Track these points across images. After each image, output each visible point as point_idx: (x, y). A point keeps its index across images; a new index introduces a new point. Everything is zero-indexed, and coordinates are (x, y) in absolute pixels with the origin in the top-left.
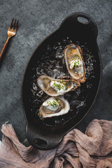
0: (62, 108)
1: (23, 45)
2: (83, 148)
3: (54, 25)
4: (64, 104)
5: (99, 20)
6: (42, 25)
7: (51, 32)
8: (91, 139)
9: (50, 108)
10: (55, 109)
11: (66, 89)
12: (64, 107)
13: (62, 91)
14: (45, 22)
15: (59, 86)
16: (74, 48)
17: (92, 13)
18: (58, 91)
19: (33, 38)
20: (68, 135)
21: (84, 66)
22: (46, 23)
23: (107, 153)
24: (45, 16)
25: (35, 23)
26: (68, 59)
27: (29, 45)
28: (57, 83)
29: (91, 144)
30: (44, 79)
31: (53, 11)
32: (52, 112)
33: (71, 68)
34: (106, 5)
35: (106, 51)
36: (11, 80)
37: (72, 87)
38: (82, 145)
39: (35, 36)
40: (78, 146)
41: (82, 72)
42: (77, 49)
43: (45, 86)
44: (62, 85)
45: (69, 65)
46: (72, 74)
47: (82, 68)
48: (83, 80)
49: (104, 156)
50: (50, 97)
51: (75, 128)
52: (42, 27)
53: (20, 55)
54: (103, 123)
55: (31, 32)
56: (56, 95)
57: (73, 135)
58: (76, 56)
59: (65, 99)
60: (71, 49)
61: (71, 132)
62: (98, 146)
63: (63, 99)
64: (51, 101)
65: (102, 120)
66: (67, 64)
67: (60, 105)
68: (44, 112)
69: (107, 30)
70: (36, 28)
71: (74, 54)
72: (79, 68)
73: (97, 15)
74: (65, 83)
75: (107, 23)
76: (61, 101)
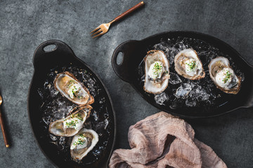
0: (91, 140)
1: (16, 106)
2: (134, 163)
3: (31, 66)
4: (91, 134)
5: (70, 30)
6: (21, 74)
7: (32, 75)
8: (134, 151)
9: (80, 147)
10: (85, 145)
11: (82, 120)
12: (92, 137)
13: (78, 126)
15: (72, 123)
16: (63, 77)
17: (59, 28)
18: (75, 128)
19: (21, 92)
20: (111, 161)
21: (83, 87)
22: (23, 69)
24: (17, 64)
25: (13, 77)
26: (64, 90)
27: (22, 101)
28: (69, 121)
29: (137, 155)
30: (55, 125)
31: (21, 53)
32: (85, 149)
33: (72, 97)
34: (66, 10)
35: (97, 54)
36: (29, 145)
37: (86, 114)
38: (130, 161)
39: (21, 89)
40: (129, 164)
41: (86, 94)
42: (67, 76)
43: (61, 130)
44: (75, 119)
45: (69, 96)
46: (78, 102)
47: (83, 89)
48: (92, 100)
49: (162, 156)
50: (73, 137)
51: (115, 149)
52: (22, 75)
53: (21, 116)
54: (140, 125)
55: (15, 87)
56: (77, 132)
57: (117, 156)
58: (70, 82)
59: (88, 129)
60: (61, 79)
61: (113, 156)
62: (146, 152)
63: (86, 130)
64: (76, 140)
65: (138, 123)
66: (67, 97)
67: (87, 138)
68: (78, 154)
69: (84, 34)
70: (17, 80)
71: (67, 82)
72: (80, 92)
73: (65, 27)
74: (76, 115)
75: (79, 28)
76: (86, 133)
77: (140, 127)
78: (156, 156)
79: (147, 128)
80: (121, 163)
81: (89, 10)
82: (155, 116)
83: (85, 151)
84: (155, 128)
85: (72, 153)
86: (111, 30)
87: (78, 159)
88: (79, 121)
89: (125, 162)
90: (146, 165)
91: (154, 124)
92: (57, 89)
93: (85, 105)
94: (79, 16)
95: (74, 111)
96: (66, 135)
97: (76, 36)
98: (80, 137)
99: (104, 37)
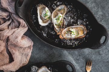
0: (43, 20)
2: (14, 32)
3: (101, 21)
4: (45, 22)
5: (101, 53)
6: (101, 13)
7: (96, 18)
9: (44, 12)
10: (43, 16)
11: (56, 25)
12: (44, 22)
13: (55, 21)
14: (104, 15)
15: (58, 19)
16: (83, 33)
17: (106, 48)
18: (55, 19)
19: (93, 6)
20: (24, 22)
21: (71, 38)
22: (102, 16)
23: (9, 49)
24: (107, 15)
25: (103, 8)
26: (77, 28)
27: (88, 2)
28: (61, 18)
29: (17, 37)
30: (64, 10)
32: (41, 13)
33: (70, 29)
35: (80, 55)
37: (57, 29)
38: (17, 32)
39: (94, 7)
40: (16, 29)
41: (67, 36)
42: (83, 35)
43: (59, 10)
44: (59, 22)
45: (72, 28)
46: (66, 29)
48: (61, 37)
49: (7, 47)
50: (51, 13)
51: (29, 28)
52: (100, 13)
55: (97, 5)
56: (52, 17)
57: (24, 26)
58: (78, 34)
60: (83, 31)
61: (26, 25)
62: (15, 42)
64: (49, 14)
65: (32, 48)
66: (73, 27)
67: (45, 19)
68: (41, 8)
69: (93, 57)
70: (100, 9)
71: (80, 32)
72: (70, 35)
73: (104, 51)
74: (60, 24)
75: (98, 57)
76: (48, 21)
77: (29, 47)
78: (9, 44)
79: (26, 50)
80: (19, 25)
81: (102, 68)
82: (29, 58)
83: (40, 13)
84: (23, 54)
85: (44, 6)
86: (85, 70)
87: (39, 6)
88: (57, 23)
89: (18, 27)
90: (8, 37)
91: (25, 55)
92: (81, 25)
93: (61, 32)
94: (104, 62)
95: (63, 24)
96: (55, 11)
97: (96, 53)
98: (48, 16)
99: (85, 65)
